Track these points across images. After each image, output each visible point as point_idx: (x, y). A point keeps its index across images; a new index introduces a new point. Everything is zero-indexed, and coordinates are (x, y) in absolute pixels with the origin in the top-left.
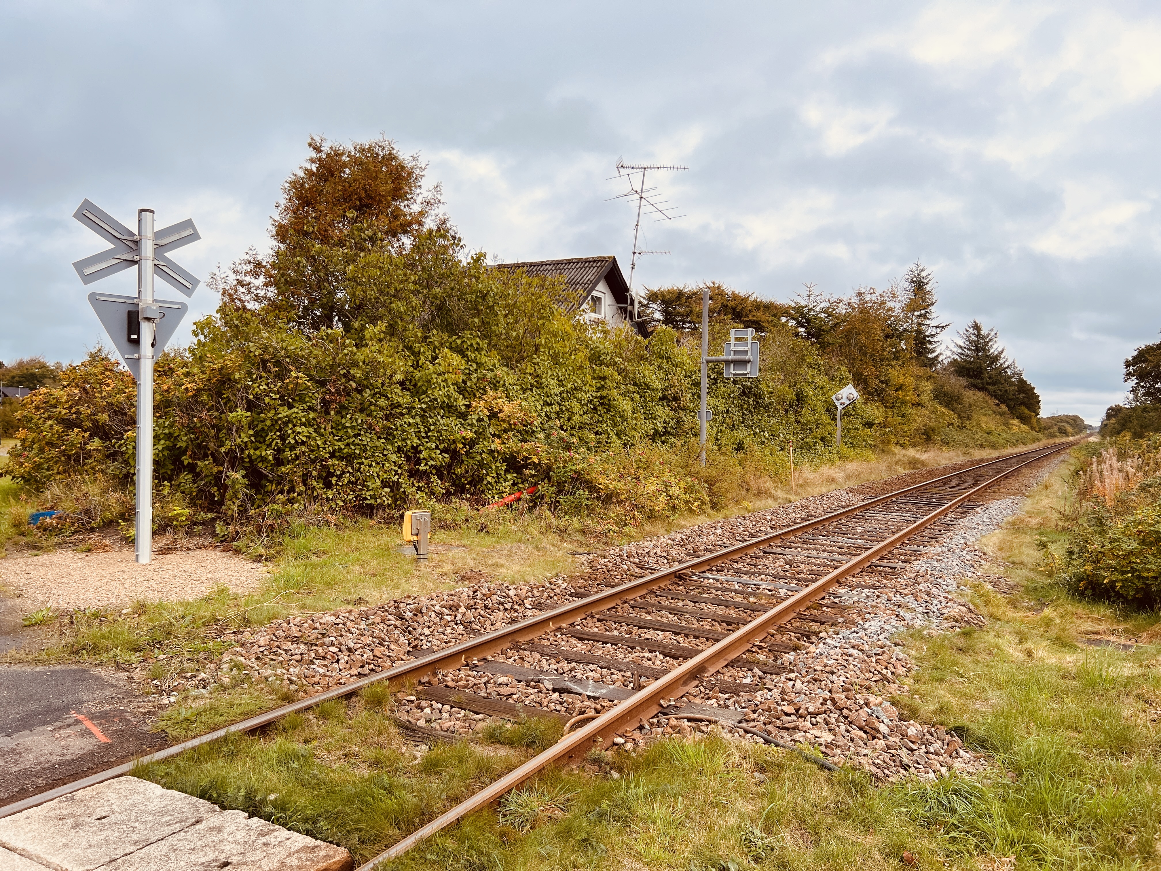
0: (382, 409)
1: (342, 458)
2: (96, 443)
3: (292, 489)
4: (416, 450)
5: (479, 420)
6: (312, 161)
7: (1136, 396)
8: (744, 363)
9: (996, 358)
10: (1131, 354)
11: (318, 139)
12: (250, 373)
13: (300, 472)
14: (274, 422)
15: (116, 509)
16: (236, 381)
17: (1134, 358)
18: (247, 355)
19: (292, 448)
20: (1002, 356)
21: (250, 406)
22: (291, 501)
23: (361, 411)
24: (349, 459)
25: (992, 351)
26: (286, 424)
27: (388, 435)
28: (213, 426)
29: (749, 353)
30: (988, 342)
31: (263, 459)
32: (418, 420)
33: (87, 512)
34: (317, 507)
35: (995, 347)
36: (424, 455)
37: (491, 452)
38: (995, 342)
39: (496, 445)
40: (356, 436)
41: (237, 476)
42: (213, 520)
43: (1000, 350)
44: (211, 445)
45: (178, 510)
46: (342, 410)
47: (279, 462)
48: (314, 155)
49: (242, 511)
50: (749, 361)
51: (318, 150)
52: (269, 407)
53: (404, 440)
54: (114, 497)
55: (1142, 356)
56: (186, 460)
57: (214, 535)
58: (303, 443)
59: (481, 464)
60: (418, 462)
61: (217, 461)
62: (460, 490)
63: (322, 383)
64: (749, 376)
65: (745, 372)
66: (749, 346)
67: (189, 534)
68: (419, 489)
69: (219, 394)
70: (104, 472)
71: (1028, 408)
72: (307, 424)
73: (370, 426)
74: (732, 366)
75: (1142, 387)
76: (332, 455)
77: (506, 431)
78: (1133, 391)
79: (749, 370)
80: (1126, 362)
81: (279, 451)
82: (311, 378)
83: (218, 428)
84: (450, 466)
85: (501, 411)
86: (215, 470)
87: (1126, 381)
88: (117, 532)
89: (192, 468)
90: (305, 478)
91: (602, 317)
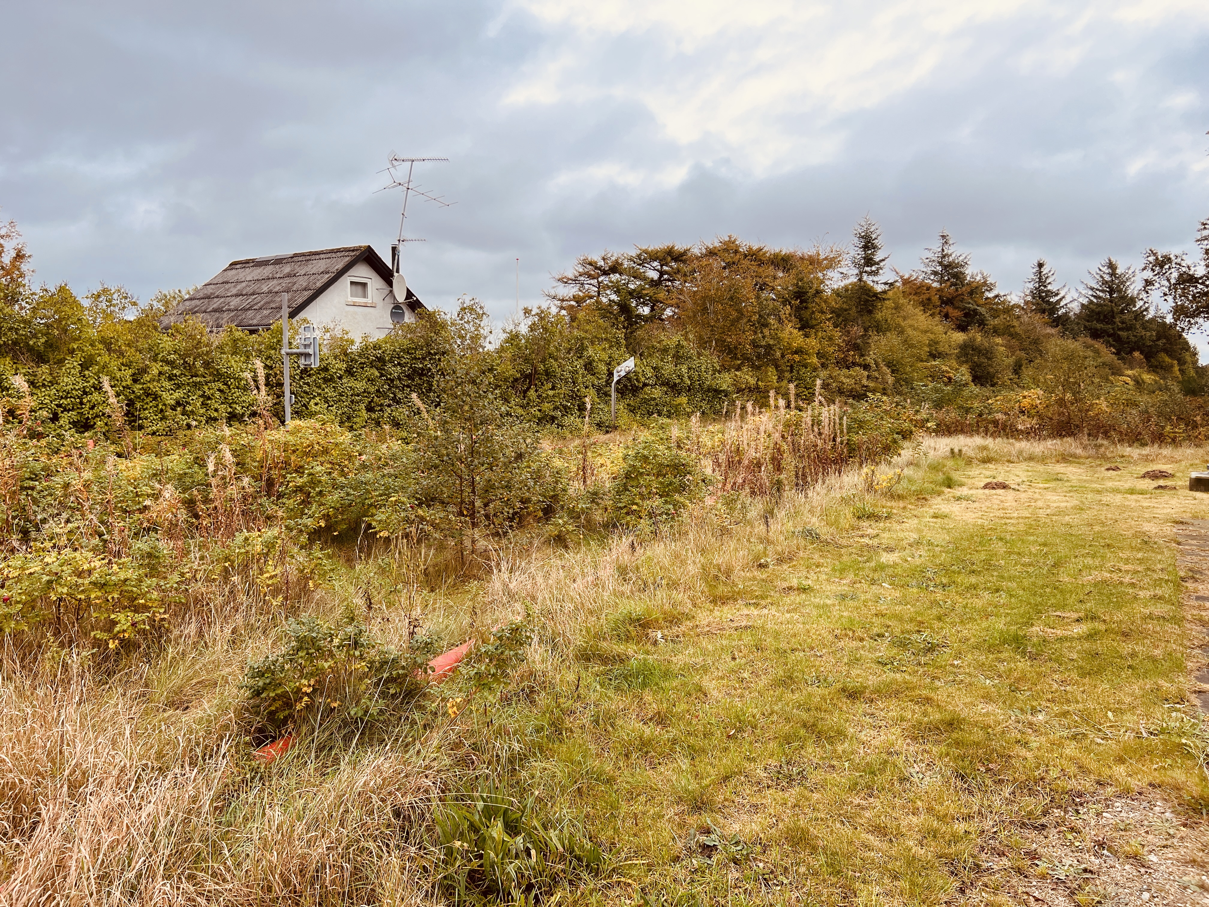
9: (1133, 300)
25: (1129, 292)
30: (1125, 282)
35: (1132, 287)
38: (1133, 282)
91: (369, 300)
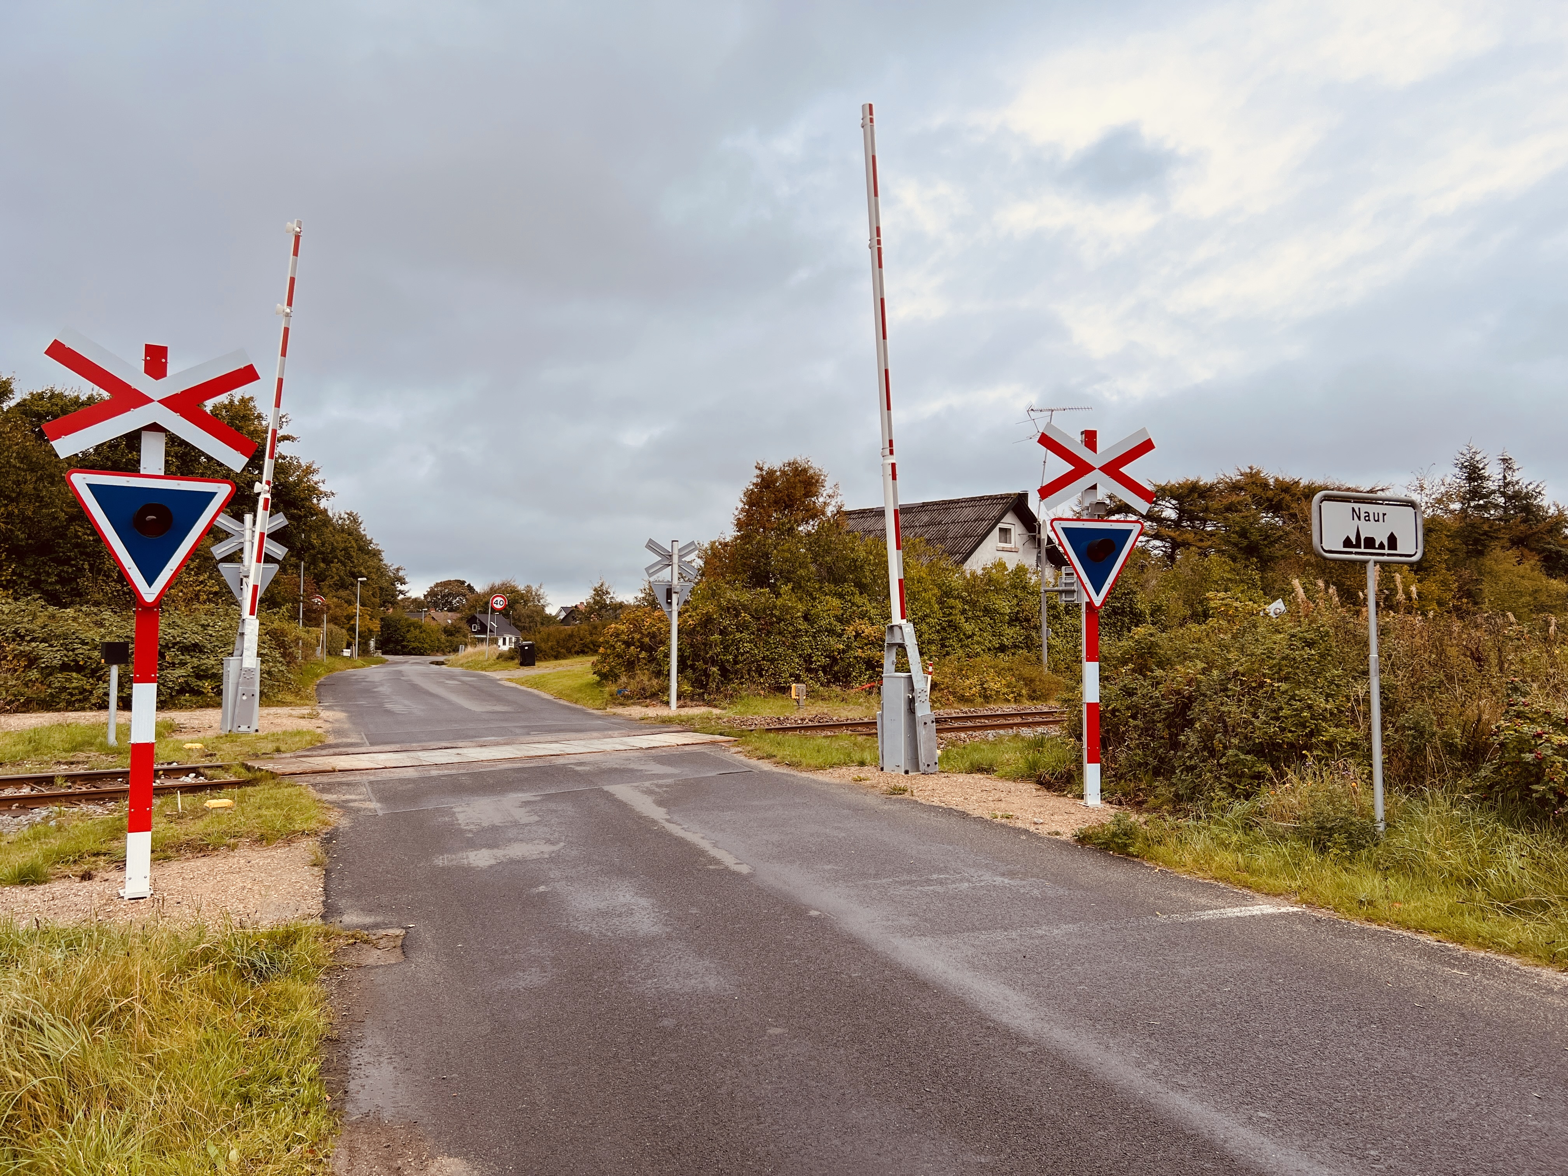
0: (790, 633)
1: (768, 661)
2: (643, 654)
3: (742, 677)
4: (810, 656)
5: (848, 638)
12: (721, 615)
13: (746, 668)
14: (733, 641)
15: (657, 687)
16: (715, 619)
18: (719, 605)
19: (743, 655)
21: (721, 633)
22: (742, 683)
23: (780, 633)
24: (772, 661)
26: (739, 642)
27: (794, 647)
28: (703, 644)
29: (1075, 585)
31: (728, 661)
32: (811, 638)
33: (643, 689)
34: (753, 687)
36: (814, 659)
37: (855, 658)
39: (859, 652)
40: (776, 648)
41: (715, 669)
42: (703, 693)
44: (702, 653)
45: (686, 688)
46: (769, 633)
47: (736, 662)
48: (758, 472)
49: (718, 688)
51: (761, 469)
52: (731, 633)
53: (803, 650)
54: (655, 682)
56: (689, 663)
57: (704, 700)
58: (748, 652)
59: (849, 665)
60: (811, 663)
61: (706, 663)
62: (837, 680)
63: (758, 619)
67: (692, 700)
68: (811, 678)
69: (706, 626)
70: (648, 670)
72: (750, 642)
73: (784, 643)
76: (763, 659)
77: (866, 645)
79: (1075, 597)
81: (736, 656)
82: (753, 616)
83: (705, 644)
84: (831, 666)
85: (863, 632)
86: (704, 667)
88: (658, 699)
89: (692, 667)
90: (749, 671)
91: (1012, 545)
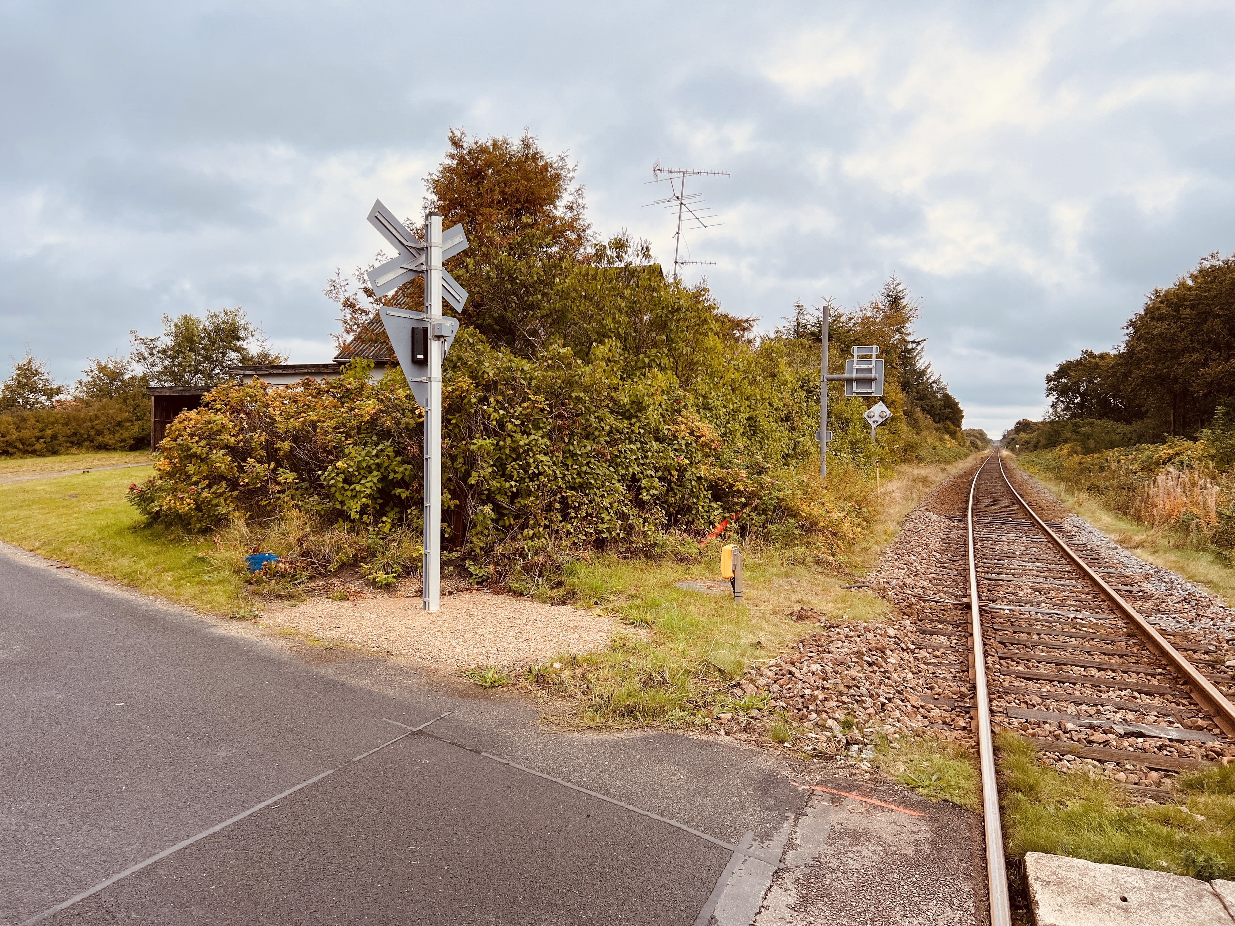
3: (536, 523)
6: (453, 157)
7: (1056, 411)
8: (868, 382)
9: (923, 373)
10: (1052, 369)
11: (458, 134)
13: (542, 504)
14: (512, 450)
17: (1056, 373)
20: (929, 371)
22: (537, 536)
23: (587, 437)
25: (918, 365)
26: (527, 452)
29: (874, 371)
30: (915, 357)
35: (921, 361)
36: (645, 483)
37: (699, 480)
38: (922, 357)
43: (926, 364)
46: (572, 436)
48: (454, 150)
50: (875, 379)
51: (458, 145)
52: (505, 434)
55: (1063, 371)
60: (640, 491)
63: (551, 408)
64: (873, 395)
65: (870, 391)
66: (874, 364)
71: (953, 423)
73: (598, 453)
74: (854, 384)
75: (1062, 401)
78: (1053, 405)
79: (873, 389)
80: (1048, 377)
86: (452, 504)
87: (1048, 396)
